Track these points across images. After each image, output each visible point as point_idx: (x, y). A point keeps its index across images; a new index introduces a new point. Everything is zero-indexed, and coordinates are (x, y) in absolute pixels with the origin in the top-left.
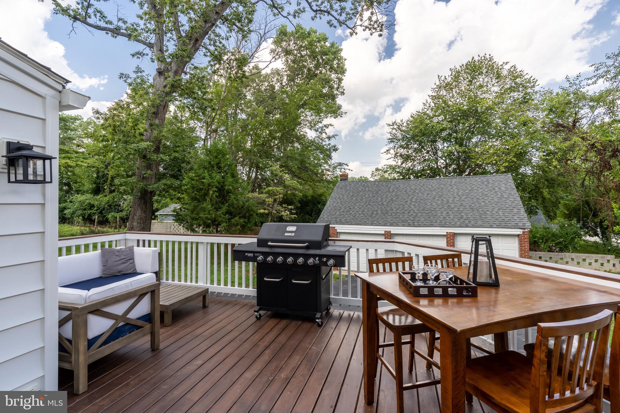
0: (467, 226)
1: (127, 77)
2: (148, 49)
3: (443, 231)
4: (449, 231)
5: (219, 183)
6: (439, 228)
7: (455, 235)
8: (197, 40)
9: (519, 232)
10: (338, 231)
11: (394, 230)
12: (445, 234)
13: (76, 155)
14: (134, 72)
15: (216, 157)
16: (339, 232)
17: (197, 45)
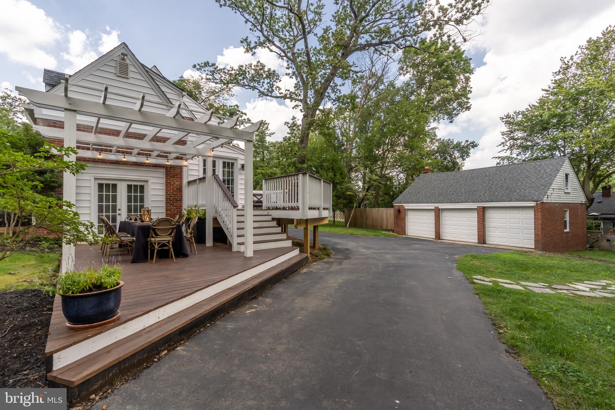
0: (492, 201)
1: (288, 123)
2: (300, 103)
3: (475, 206)
4: (479, 205)
5: (332, 179)
6: (472, 203)
7: (484, 208)
8: (322, 94)
9: (533, 204)
10: (405, 208)
11: (441, 206)
12: (476, 207)
13: (266, 168)
14: (292, 119)
15: (332, 163)
16: (408, 209)
17: (323, 97)
